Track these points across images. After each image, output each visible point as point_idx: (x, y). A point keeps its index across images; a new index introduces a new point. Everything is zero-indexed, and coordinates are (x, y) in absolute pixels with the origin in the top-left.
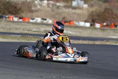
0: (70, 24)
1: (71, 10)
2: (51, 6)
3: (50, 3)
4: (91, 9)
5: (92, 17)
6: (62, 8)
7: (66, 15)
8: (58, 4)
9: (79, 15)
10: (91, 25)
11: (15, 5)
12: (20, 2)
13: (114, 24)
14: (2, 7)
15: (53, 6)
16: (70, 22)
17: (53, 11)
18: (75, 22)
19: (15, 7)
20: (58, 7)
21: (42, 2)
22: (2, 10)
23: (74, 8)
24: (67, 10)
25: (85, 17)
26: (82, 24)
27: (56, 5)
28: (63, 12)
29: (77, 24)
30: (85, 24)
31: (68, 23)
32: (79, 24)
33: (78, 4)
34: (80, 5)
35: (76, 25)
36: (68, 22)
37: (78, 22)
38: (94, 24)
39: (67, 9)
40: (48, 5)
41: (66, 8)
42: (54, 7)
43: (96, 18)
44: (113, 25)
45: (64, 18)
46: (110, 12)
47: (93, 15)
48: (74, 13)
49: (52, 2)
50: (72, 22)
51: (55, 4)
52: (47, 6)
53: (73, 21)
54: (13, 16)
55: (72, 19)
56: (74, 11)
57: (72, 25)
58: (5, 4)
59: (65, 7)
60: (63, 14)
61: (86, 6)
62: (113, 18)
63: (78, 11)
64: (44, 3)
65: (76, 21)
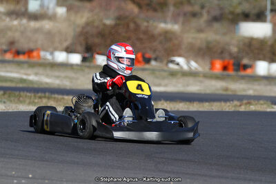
0: (29, 57)
1: (24, 21)
5: (86, 39)
6: (4, 17)
7: (17, 35)
9: (49, 35)
10: (84, 59)
13: (143, 57)
16: (29, 52)
18: (42, 54)
23: (35, 17)
24: (15, 23)
25: (66, 40)
26: (61, 57)
28: (10, 29)
29: (49, 57)
30: (68, 58)
31: (26, 56)
32: (53, 58)
33: (42, 6)
34: (48, 8)
35: (45, 59)
36: (24, 53)
37: (52, 54)
38: (92, 57)
39: (16, 19)
41: (14, 16)
43: (97, 40)
44: (141, 59)
45: (12, 43)
46: (132, 26)
47: (87, 33)
48: (36, 31)
50: (35, 54)
53: (38, 50)
55: (32, 46)
56: (33, 24)
59: (10, 14)
60: (10, 34)
62: (140, 39)
63: (47, 25)
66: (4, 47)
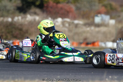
0: (93, 45)
1: (93, 28)
2: (67, 25)
3: (66, 21)
4: (120, 26)
7: (88, 35)
8: (76, 22)
9: (104, 34)
11: (20, 27)
12: (26, 23)
14: (3, 30)
15: (69, 25)
16: (93, 43)
17: (70, 31)
18: (100, 44)
19: (21, 30)
20: (77, 26)
21: (56, 20)
22: (4, 34)
23: (98, 25)
24: (88, 29)
25: (113, 36)
26: (109, 45)
27: (73, 23)
28: (84, 32)
29: (103, 45)
32: (106, 46)
34: (105, 21)
36: (90, 44)
37: (105, 43)
39: (89, 27)
40: (63, 23)
41: (87, 26)
42: (71, 26)
45: (85, 39)
48: (98, 32)
49: (68, 20)
50: (96, 44)
51: (71, 21)
52: (61, 26)
53: (98, 41)
54: (18, 41)
55: (95, 40)
56: (97, 29)
57: (97, 47)
58: (7, 27)
59: (85, 25)
60: (84, 35)
61: (112, 22)
63: (103, 29)
64: (57, 22)
65: (102, 41)
66: (81, 41)
